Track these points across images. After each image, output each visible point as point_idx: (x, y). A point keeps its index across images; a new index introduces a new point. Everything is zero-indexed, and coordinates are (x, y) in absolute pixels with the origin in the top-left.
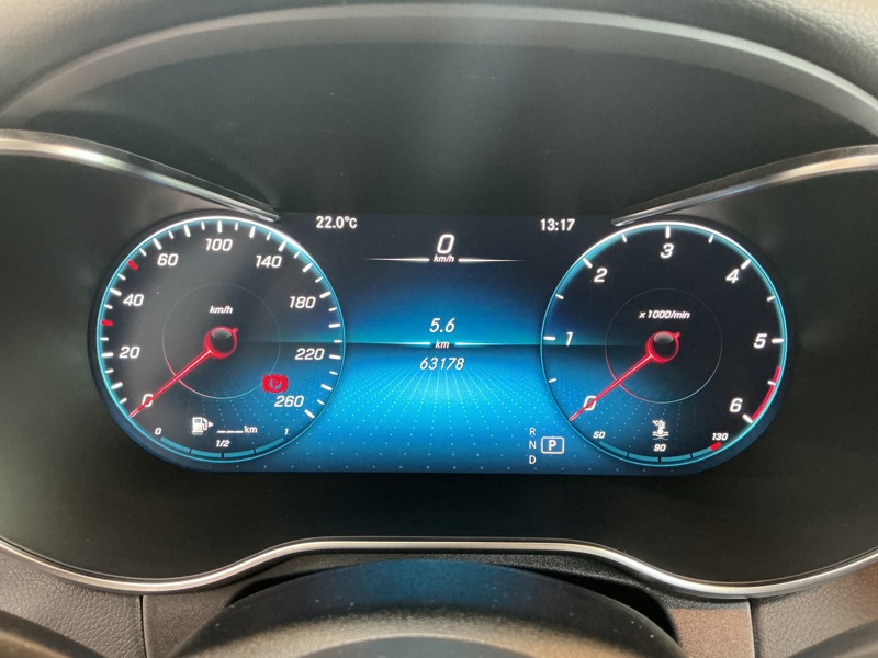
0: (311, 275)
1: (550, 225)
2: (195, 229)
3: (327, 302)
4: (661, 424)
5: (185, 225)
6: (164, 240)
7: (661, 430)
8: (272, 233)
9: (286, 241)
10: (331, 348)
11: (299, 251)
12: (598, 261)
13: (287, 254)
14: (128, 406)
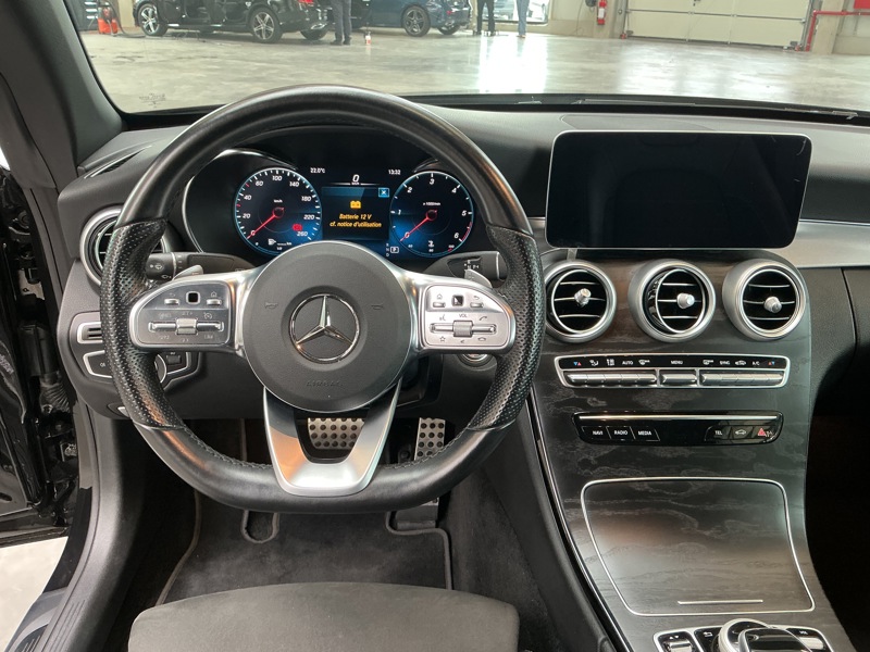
0: (309, 189)
1: (392, 172)
2: (268, 172)
3: (315, 199)
4: (431, 242)
5: (265, 171)
6: (258, 176)
7: (431, 244)
8: (295, 174)
9: (300, 177)
10: (317, 215)
11: (305, 180)
12: (408, 185)
13: (301, 181)
14: (246, 235)
